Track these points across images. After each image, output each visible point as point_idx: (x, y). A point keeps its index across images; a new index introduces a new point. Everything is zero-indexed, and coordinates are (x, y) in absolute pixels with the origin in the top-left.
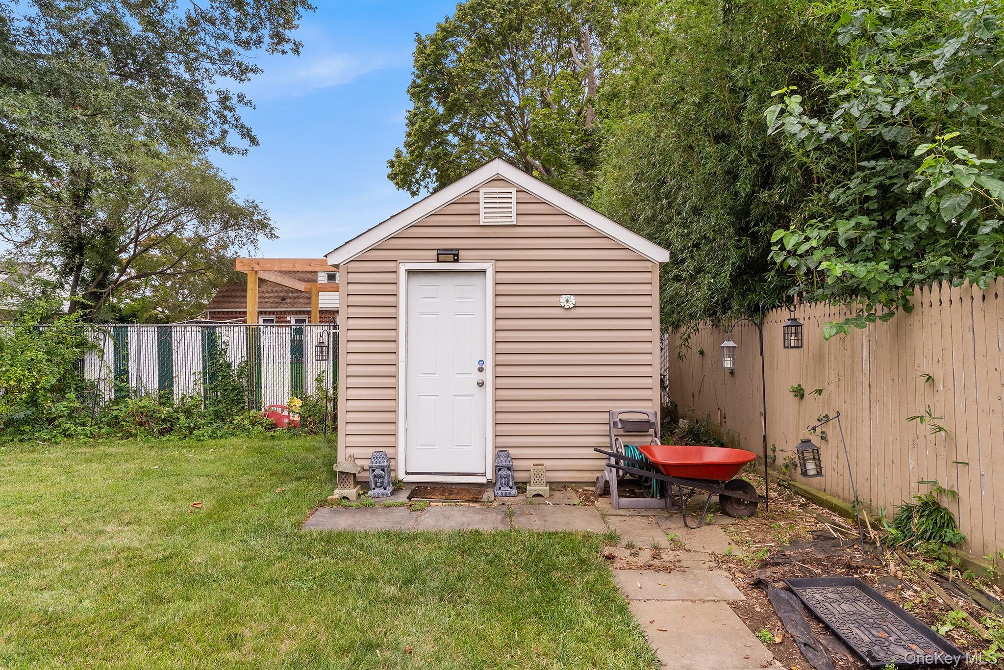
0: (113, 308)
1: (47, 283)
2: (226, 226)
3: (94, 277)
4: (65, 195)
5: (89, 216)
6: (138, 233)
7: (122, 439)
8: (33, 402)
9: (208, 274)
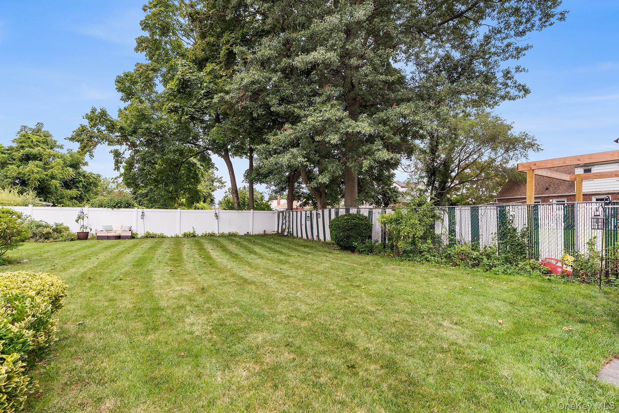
0: (449, 200)
1: (421, 190)
2: (507, 151)
3: (439, 185)
4: (428, 151)
5: (437, 157)
6: (460, 162)
7: (452, 266)
8: (413, 243)
9: (496, 179)
